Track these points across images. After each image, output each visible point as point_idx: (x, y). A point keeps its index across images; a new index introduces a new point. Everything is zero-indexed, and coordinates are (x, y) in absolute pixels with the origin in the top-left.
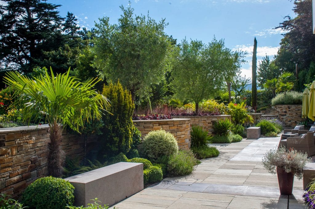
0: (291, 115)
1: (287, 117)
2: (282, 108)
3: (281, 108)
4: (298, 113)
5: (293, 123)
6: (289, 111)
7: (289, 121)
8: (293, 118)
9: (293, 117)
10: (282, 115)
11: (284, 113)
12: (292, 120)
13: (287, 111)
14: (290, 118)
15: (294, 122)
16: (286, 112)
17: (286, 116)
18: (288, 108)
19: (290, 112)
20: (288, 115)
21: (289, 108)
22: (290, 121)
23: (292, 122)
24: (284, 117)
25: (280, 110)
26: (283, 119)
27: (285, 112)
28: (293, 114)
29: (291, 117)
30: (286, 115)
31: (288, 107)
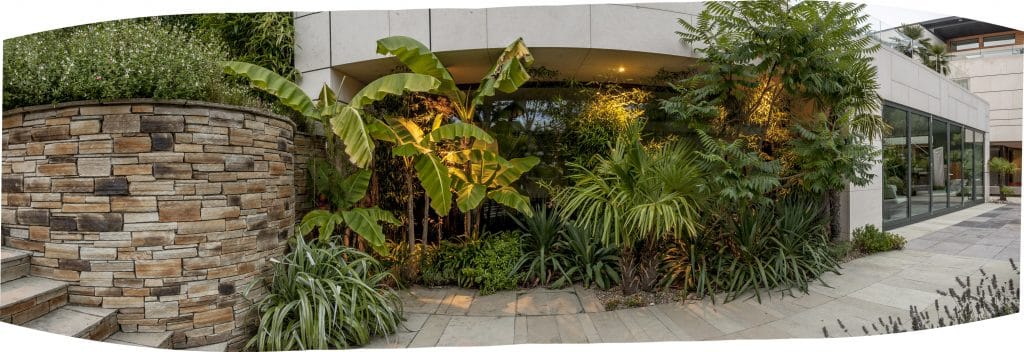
0: (183, 227)
1: (137, 244)
2: (69, 146)
3: (51, 148)
4: (245, 198)
5: (206, 301)
6: (161, 171)
7: (158, 293)
8: (206, 257)
9: (200, 239)
10: (66, 224)
11: (96, 206)
12: (197, 271)
13: (140, 178)
14: (168, 256)
15: (213, 291)
16: (115, 188)
17: (122, 238)
18: (146, 140)
19: (166, 188)
20: (141, 223)
21: (160, 145)
22: (174, 290)
23: (196, 297)
24: (97, 248)
25: (42, 169)
26: (84, 267)
27: (103, 188)
28: (206, 213)
29: (182, 239)
30: (115, 225)
31: (147, 128)
